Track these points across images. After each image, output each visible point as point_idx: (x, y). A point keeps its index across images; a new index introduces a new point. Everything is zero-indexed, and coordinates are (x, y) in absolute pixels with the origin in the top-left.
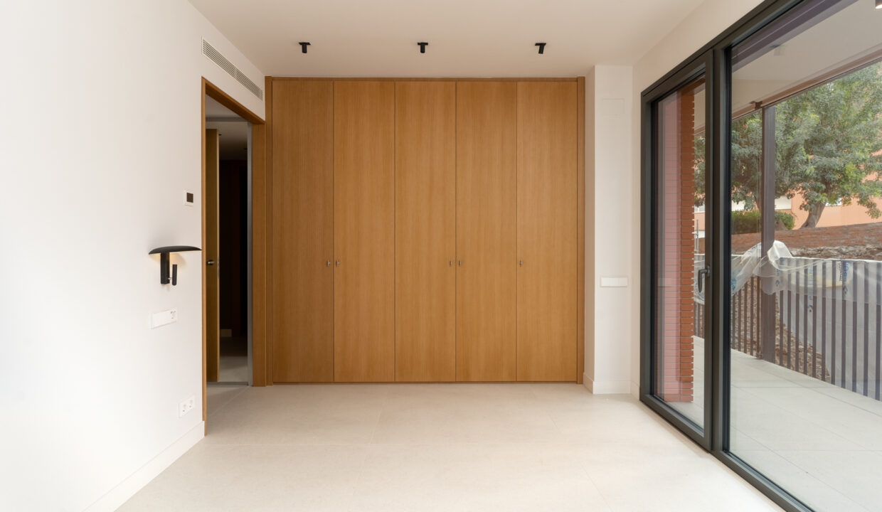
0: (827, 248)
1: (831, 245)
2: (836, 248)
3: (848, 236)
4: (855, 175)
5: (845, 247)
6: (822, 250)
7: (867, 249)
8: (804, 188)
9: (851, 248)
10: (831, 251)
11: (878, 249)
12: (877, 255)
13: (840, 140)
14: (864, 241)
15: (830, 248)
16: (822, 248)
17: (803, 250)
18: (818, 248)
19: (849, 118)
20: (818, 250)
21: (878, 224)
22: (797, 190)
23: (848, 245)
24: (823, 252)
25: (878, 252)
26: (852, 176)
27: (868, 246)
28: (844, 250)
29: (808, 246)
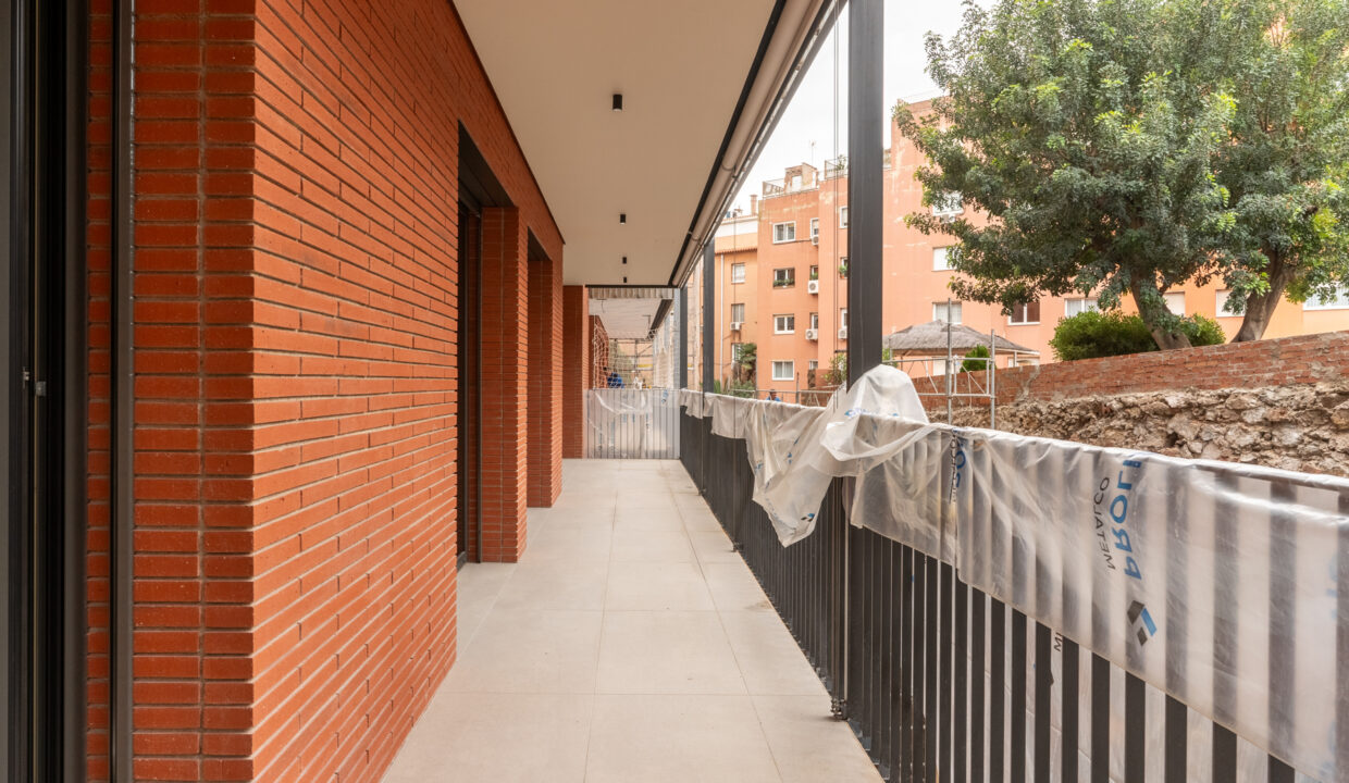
0: (1238, 390)
1: (1246, 384)
2: (1255, 391)
3: (1281, 364)
4: (1333, 235)
5: (1272, 388)
6: (1226, 396)
7: (1318, 393)
8: (1222, 263)
9: (1285, 392)
10: (1244, 398)
11: (1340, 393)
12: (1338, 407)
13: (1298, 157)
14: (1313, 374)
15: (1243, 390)
16: (1227, 390)
17: (1189, 396)
18: (1219, 392)
19: (1316, 110)
20: (1220, 396)
21: (1340, 336)
22: (1209, 266)
23: (1279, 382)
24: (1228, 401)
25: (1339, 402)
26: (1327, 238)
27: (1321, 387)
28: (1270, 395)
29: (1201, 387)
